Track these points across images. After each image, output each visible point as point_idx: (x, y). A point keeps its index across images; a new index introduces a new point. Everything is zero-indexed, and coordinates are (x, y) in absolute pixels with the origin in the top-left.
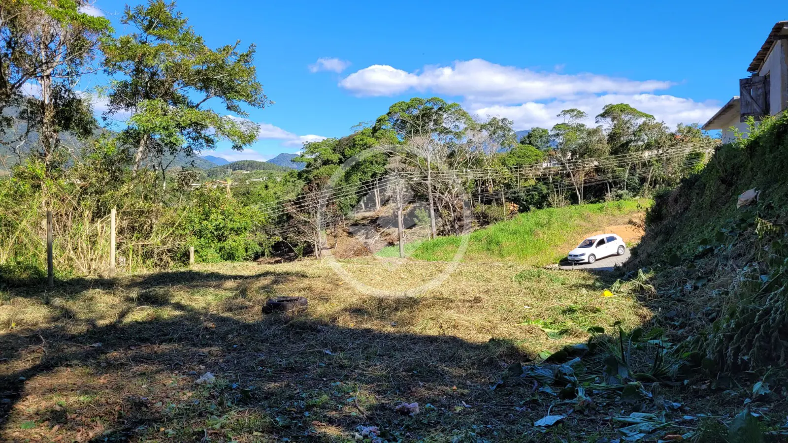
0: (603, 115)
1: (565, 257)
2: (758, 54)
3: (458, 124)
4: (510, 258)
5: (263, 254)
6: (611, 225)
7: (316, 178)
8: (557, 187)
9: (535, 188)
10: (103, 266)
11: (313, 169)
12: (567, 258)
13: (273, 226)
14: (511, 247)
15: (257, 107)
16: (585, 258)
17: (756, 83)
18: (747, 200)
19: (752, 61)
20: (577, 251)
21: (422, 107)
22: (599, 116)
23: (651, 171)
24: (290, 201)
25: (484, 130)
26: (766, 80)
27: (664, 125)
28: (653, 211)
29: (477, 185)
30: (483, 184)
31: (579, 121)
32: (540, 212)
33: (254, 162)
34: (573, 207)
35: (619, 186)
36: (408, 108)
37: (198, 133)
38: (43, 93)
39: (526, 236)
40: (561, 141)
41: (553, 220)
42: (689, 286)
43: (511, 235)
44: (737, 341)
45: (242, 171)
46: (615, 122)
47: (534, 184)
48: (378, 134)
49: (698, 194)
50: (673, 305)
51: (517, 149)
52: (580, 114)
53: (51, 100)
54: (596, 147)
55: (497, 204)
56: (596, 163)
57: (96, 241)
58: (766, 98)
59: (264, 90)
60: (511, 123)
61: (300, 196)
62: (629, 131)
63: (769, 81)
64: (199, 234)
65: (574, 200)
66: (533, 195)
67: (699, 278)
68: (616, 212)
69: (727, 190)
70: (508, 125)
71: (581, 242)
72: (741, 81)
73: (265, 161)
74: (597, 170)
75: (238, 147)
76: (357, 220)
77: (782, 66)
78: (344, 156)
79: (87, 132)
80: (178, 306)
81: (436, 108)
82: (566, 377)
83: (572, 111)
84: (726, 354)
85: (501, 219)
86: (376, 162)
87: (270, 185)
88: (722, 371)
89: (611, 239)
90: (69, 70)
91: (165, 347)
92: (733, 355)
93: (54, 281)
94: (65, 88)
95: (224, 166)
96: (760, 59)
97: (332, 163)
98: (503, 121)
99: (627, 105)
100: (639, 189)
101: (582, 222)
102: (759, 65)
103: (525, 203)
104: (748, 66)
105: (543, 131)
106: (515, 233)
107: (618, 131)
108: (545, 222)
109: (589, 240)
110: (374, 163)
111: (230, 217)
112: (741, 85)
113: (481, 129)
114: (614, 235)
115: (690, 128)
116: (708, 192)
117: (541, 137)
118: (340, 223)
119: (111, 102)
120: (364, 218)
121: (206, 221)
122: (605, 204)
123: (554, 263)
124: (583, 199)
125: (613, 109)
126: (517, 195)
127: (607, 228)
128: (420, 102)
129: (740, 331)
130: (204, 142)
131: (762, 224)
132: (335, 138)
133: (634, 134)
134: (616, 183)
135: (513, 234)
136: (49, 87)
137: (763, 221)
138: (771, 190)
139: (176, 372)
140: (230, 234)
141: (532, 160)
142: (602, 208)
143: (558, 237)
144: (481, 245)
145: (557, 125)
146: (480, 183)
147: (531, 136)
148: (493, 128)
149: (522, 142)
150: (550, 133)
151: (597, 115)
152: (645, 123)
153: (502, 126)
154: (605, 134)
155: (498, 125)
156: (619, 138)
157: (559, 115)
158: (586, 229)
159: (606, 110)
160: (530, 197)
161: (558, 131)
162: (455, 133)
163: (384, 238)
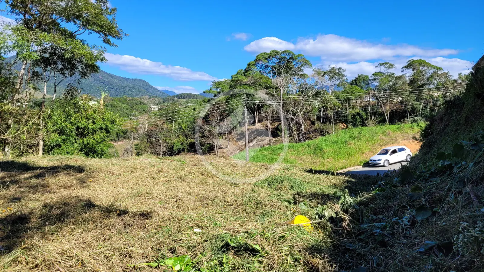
0: (407, 67)
1: (368, 161)
4: (328, 160)
5: (183, 150)
6: (405, 140)
9: (358, 114)
12: (368, 162)
16: (382, 163)
20: (376, 157)
21: (278, 57)
25: (326, 76)
27: (449, 74)
29: (320, 111)
30: (324, 110)
31: (391, 70)
33: (190, 94)
35: (415, 114)
36: (269, 57)
39: (342, 145)
40: (377, 84)
41: (363, 135)
43: (332, 144)
45: (183, 99)
46: (415, 71)
47: (358, 112)
48: (247, 74)
51: (347, 88)
52: (391, 66)
54: (400, 88)
56: (400, 99)
60: (344, 71)
62: (424, 77)
65: (383, 122)
66: (357, 119)
68: (409, 131)
70: (342, 72)
74: (401, 102)
76: (243, 131)
81: (288, 58)
83: (386, 64)
87: (197, 108)
89: (402, 150)
95: (173, 96)
98: (338, 70)
99: (424, 61)
101: (384, 137)
103: (351, 124)
105: (365, 76)
106: (334, 142)
107: (416, 77)
108: (357, 136)
113: (324, 74)
114: (404, 147)
117: (364, 80)
122: (402, 125)
123: (359, 165)
124: (389, 122)
125: (414, 62)
126: (346, 118)
127: (401, 142)
128: (277, 52)
133: (428, 80)
134: (414, 112)
141: (357, 95)
142: (399, 128)
143: (365, 146)
144: (310, 150)
145: (375, 73)
146: (322, 110)
147: (357, 80)
148: (332, 74)
149: (351, 84)
150: (370, 78)
151: (403, 66)
152: (435, 72)
153: (338, 73)
154: (407, 80)
155: (335, 72)
156: (417, 81)
157: (377, 66)
158: (386, 142)
159: (409, 64)
160: (355, 120)
161: (375, 77)
162: (301, 75)
163: (259, 143)
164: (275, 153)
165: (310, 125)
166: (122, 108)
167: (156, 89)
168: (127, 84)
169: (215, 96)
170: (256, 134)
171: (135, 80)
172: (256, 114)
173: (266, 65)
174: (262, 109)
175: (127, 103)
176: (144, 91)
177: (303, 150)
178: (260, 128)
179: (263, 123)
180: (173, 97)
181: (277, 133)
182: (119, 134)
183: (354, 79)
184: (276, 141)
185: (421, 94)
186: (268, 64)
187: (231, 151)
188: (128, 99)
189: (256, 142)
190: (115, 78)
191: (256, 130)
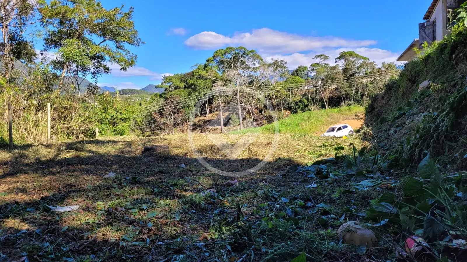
0: (339, 58)
2: (429, 9)
3: (254, 62)
6: (345, 120)
7: (171, 97)
8: (313, 101)
9: (300, 101)
10: (43, 138)
11: (169, 92)
13: (145, 126)
15: (135, 46)
17: (428, 25)
18: (424, 87)
19: (425, 13)
20: (326, 134)
21: (233, 53)
22: (337, 58)
23: (367, 90)
24: (155, 111)
25: (270, 68)
26: (434, 24)
27: (375, 63)
28: (369, 106)
30: (270, 99)
31: (326, 62)
32: (304, 113)
33: (133, 90)
34: (323, 111)
35: (349, 99)
36: (225, 53)
37: (99, 63)
38: (4, 37)
39: (296, 127)
40: (315, 74)
41: (311, 117)
42: (392, 132)
43: (287, 126)
44: (420, 146)
45: (125, 95)
46: (347, 62)
47: (300, 99)
48: (207, 69)
49: (395, 91)
50: (383, 140)
51: (290, 79)
52: (326, 58)
53: (9, 41)
54: (335, 77)
55: (278, 110)
56: (336, 86)
57: (38, 124)
58: (434, 34)
59: (139, 35)
60: (286, 63)
61: (161, 108)
62: (355, 67)
63: (436, 24)
64: (101, 121)
65: (323, 107)
66: (299, 105)
67: (397, 127)
68: (348, 113)
69: (412, 86)
70: (284, 64)
71: (327, 130)
72: (419, 24)
73: (139, 89)
74: (336, 89)
75: (124, 69)
76: (195, 122)
77: (443, 14)
78: (187, 84)
79: (31, 61)
80: (90, 151)
81: (241, 53)
82: (322, 170)
83: (321, 55)
84: (414, 154)
85: (281, 119)
86: (206, 87)
87: (143, 103)
88: (412, 163)
89: (345, 127)
90: (19, 23)
91: (83, 166)
92: (418, 154)
93: (14, 146)
94: (17, 34)
96: (430, 11)
97: (180, 88)
98: (281, 62)
99: (353, 52)
100: (360, 101)
101: (328, 119)
102: (430, 15)
103: (294, 110)
104: (423, 16)
105: (305, 68)
107: (348, 67)
108: (307, 119)
109: (332, 128)
110: (205, 88)
111: (120, 112)
112: (419, 27)
113: (268, 67)
114: (347, 125)
115: (389, 65)
116: (401, 89)
117: (303, 71)
118: (185, 124)
119: (46, 44)
120: (200, 121)
121: (105, 114)
122: (341, 108)
124: (329, 106)
125: (345, 54)
126: (290, 105)
127: (342, 121)
128: (232, 49)
129: (422, 140)
130: (103, 69)
131: (434, 86)
132: (182, 73)
133: (358, 69)
134: (347, 97)
135: (288, 126)
136: (7, 33)
137: (435, 84)
138: (437, 80)
139: (92, 174)
140: (120, 122)
141: (298, 84)
142: (339, 110)
143: (314, 127)
145: (313, 64)
146: (268, 99)
147: (298, 71)
148: (275, 66)
149: (293, 74)
150: (309, 69)
151: (336, 58)
152: (363, 62)
153: (281, 65)
154: (341, 69)
155: (278, 64)
156: (349, 71)
157: (314, 59)
158: (330, 122)
159: (341, 55)
160: (297, 106)
161: (313, 68)
162: (253, 68)
165: (258, 113)
169: (166, 90)
172: (206, 106)
174: (214, 100)
178: (211, 118)
179: (214, 113)
183: (295, 70)
184: (227, 129)
185: (353, 82)
191: (208, 121)
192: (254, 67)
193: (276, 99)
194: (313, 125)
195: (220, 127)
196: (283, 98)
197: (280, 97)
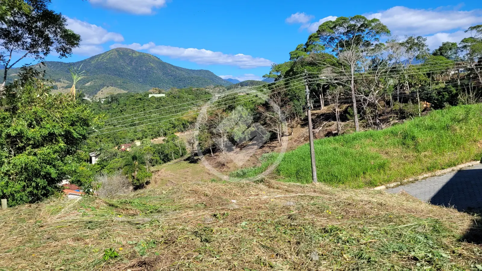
4: (426, 153)
7: (277, 87)
9: (445, 90)
11: (277, 82)
14: (426, 143)
25: (402, 47)
29: (396, 89)
30: (401, 88)
32: (454, 108)
33: (254, 81)
36: (335, 26)
39: (442, 131)
41: (470, 116)
45: (247, 87)
47: (444, 86)
48: (309, 48)
51: (430, 60)
55: (412, 102)
60: (425, 40)
66: (444, 95)
70: (422, 41)
81: (358, 25)
83: (478, 27)
85: (416, 114)
98: (418, 39)
103: (436, 101)
105: (453, 44)
106: (431, 128)
108: (461, 117)
113: (400, 46)
117: (450, 49)
118: (296, 118)
120: (313, 115)
123: (475, 160)
126: (429, 95)
128: (345, 19)
135: (429, 130)
143: (477, 132)
144: (397, 139)
145: (465, 39)
146: (398, 88)
147: (442, 49)
148: (410, 45)
149: (435, 54)
150: (459, 46)
153: (417, 43)
155: (414, 42)
157: (467, 31)
160: (441, 96)
161: (466, 44)
162: (376, 45)
163: (326, 128)
164: (349, 144)
165: (385, 105)
166: (189, 99)
167: (220, 78)
168: (194, 75)
169: (276, 80)
170: (323, 119)
171: (200, 71)
172: (321, 97)
173: (331, 37)
174: (328, 90)
175: (193, 94)
176: (209, 81)
177: (386, 140)
178: (326, 112)
179: (329, 106)
180: (237, 85)
181: (346, 116)
182: (185, 124)
183: (438, 48)
184: (345, 125)
186: (333, 35)
187: (296, 138)
188: (193, 89)
189: (323, 128)
190: (182, 71)
191: (322, 115)
192: (378, 43)
193: (410, 87)
194: (475, 128)
195: (335, 122)
196: (420, 86)
197: (415, 84)
